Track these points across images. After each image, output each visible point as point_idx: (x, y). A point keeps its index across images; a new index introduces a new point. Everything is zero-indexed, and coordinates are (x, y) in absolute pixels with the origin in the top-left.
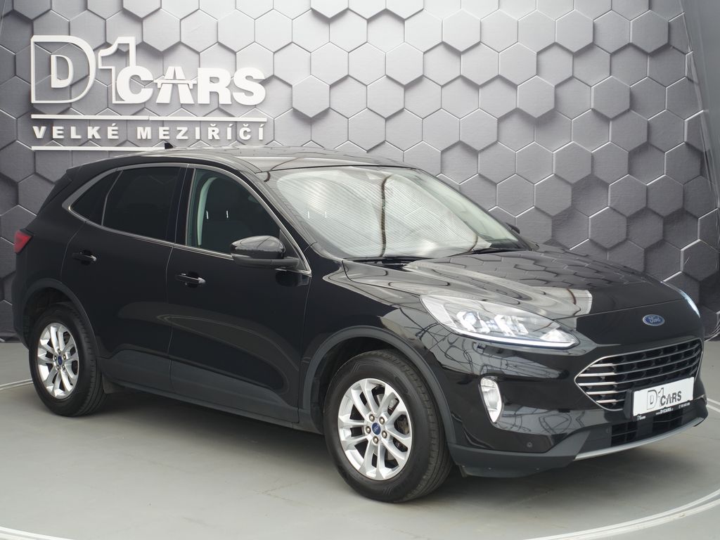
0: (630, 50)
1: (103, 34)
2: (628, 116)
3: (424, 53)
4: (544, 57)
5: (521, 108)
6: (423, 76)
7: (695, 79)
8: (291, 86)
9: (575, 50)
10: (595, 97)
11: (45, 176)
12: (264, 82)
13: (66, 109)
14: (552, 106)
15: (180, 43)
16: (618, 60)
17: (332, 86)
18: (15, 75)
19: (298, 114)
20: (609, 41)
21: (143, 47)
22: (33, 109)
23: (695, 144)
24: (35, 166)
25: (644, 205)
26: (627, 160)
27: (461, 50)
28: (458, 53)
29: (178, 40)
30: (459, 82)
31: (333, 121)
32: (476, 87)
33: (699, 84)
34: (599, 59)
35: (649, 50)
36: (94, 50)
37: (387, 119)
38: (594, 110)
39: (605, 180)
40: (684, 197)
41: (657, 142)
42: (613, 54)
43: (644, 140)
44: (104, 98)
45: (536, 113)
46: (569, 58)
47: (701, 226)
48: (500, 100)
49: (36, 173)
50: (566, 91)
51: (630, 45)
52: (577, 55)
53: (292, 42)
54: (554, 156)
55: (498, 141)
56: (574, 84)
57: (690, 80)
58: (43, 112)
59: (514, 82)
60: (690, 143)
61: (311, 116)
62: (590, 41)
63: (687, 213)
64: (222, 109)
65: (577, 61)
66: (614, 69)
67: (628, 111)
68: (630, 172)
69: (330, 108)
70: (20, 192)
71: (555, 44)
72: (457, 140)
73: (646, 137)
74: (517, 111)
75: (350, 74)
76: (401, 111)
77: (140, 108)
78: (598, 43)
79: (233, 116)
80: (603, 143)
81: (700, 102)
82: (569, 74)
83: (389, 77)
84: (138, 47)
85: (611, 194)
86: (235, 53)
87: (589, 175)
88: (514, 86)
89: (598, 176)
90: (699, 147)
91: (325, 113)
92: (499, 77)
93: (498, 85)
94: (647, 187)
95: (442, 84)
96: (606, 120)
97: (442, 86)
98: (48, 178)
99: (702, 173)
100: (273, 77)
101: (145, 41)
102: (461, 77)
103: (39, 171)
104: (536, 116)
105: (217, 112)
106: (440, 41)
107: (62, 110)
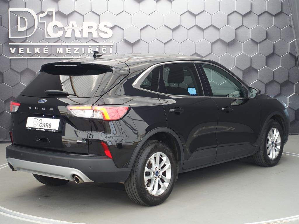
0: (266, 14)
1: (40, 7)
2: (265, 41)
3: (181, 15)
4: (230, 17)
5: (221, 38)
6: (180, 25)
7: (293, 26)
8: (123, 30)
9: (243, 14)
10: (252, 34)
11: (16, 70)
12: (112, 28)
13: (24, 40)
14: (234, 38)
15: (75, 11)
16: (261, 18)
17: (141, 30)
18: (1, 25)
19: (126, 42)
20: (257, 10)
21: (59, 13)
22: (10, 40)
23: (292, 53)
24: (11, 66)
25: (272, 79)
26: (265, 60)
27: (196, 14)
28: (194, 15)
29: (74, 10)
30: (195, 28)
31: (142, 44)
32: (202, 30)
33: (294, 28)
34: (253, 18)
35: (274, 14)
36: (37, 14)
37: (165, 44)
38: (251, 39)
39: (256, 68)
40: (289, 75)
41: (277, 52)
42: (259, 16)
43: (273, 52)
46: (241, 17)
47: (296, 87)
48: (212, 35)
49: (11, 69)
50: (240, 31)
51: (266, 12)
52: (244, 16)
53: (124, 11)
54: (235, 59)
55: (212, 52)
56: (243, 28)
57: (291, 26)
58: (14, 41)
59: (218, 27)
60: (291, 53)
61: (132, 43)
62: (250, 10)
63: (290, 82)
64: (94, 40)
65: (244, 18)
66: (259, 22)
67: (265, 39)
68: (266, 65)
69: (140, 39)
70: (4, 77)
71: (235, 11)
72: (195, 52)
73: (273, 50)
74: (220, 40)
75: (149, 25)
76: (171, 40)
77: (58, 40)
78: (253, 11)
79: (98, 43)
80: (256, 53)
81: (295, 35)
82: (241, 24)
83: (165, 26)
84: (56, 13)
85: (259, 74)
86: (99, 15)
87: (250, 66)
88: (218, 29)
89: (253, 67)
90: (294, 54)
91: (138, 42)
92: (212, 25)
93: (211, 29)
94: (274, 71)
95: (188, 28)
96: (257, 43)
97: (188, 30)
98: (17, 71)
99: (296, 65)
100: (116, 26)
101: (59, 10)
102: (196, 25)
103: (12, 68)
104: (228, 42)
105: (91, 41)
106: (187, 10)
107: (22, 40)
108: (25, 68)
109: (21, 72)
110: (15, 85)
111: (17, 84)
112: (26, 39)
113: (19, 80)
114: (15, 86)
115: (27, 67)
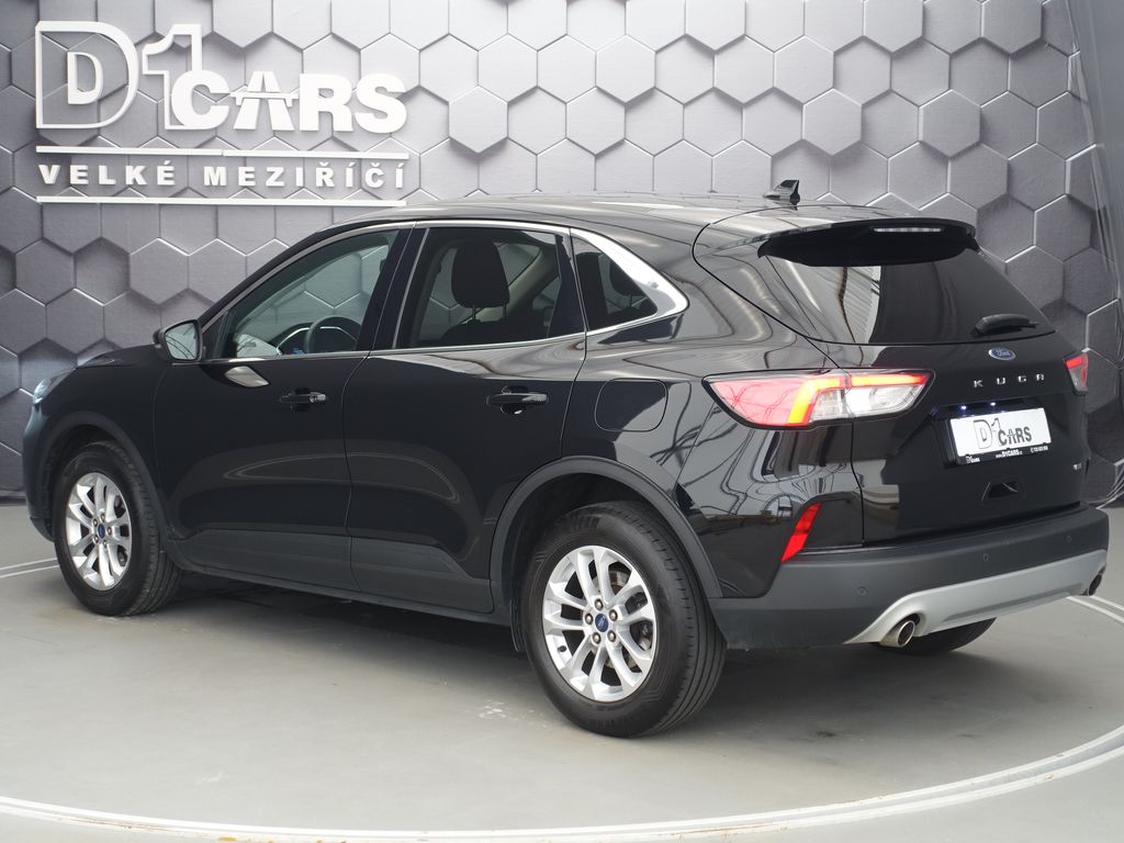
0: (981, 50)
1: (149, 21)
2: (976, 153)
3: (657, 52)
4: (844, 60)
5: (809, 139)
6: (655, 88)
7: (1083, 95)
8: (446, 103)
9: (893, 49)
10: (925, 123)
11: (58, 242)
12: (404, 97)
13: (91, 138)
14: (857, 138)
15: (271, 35)
16: (962, 65)
17: (511, 104)
18: (11, 84)
19: (457, 148)
20: (949, 35)
21: (213, 41)
22: (39, 137)
23: (1081, 197)
24: (42, 228)
27: (715, 47)
28: (709, 53)
29: (269, 30)
30: (711, 98)
31: (512, 156)
32: (737, 106)
33: (1089, 103)
34: (934, 61)
35: (1012, 49)
36: (136, 45)
37: (598, 156)
38: (922, 143)
40: (1064, 281)
41: (1023, 192)
42: (954, 55)
43: (1004, 192)
44: (151, 122)
45: (832, 147)
46: (884, 62)
47: (1092, 326)
48: (775, 127)
49: (43, 239)
50: (880, 114)
51: (981, 41)
52: (897, 56)
53: (449, 34)
56: (893, 101)
57: (1075, 97)
58: (56, 141)
59: (797, 98)
60: (1075, 196)
61: (478, 151)
62: (918, 34)
63: (1070, 306)
64: (337, 140)
65: (898, 66)
66: (956, 77)
67: (977, 145)
69: (507, 138)
70: (18, 268)
71: (863, 39)
72: (707, 189)
73: (1005, 187)
74: (802, 145)
75: (540, 85)
76: (620, 144)
77: (209, 137)
78: (931, 37)
79: (355, 150)
80: (937, 195)
81: (1090, 132)
82: (885, 87)
83: (601, 90)
84: (205, 40)
86: (358, 51)
88: (798, 105)
90: (1089, 204)
91: (500, 146)
92: (774, 91)
93: (772, 101)
94: (1007, 266)
95: (685, 101)
96: (942, 159)
97: (685, 105)
98: (64, 246)
99: (1093, 244)
100: (419, 89)
101: (216, 31)
102: (714, 90)
103: (48, 235)
104: (833, 152)
105: (330, 143)
106: (682, 34)
107: (84, 139)
108: (93, 239)
109: (79, 252)
110: (58, 298)
111: (63, 294)
112: (96, 133)
113: (72, 280)
114: (56, 302)
115: (99, 236)
